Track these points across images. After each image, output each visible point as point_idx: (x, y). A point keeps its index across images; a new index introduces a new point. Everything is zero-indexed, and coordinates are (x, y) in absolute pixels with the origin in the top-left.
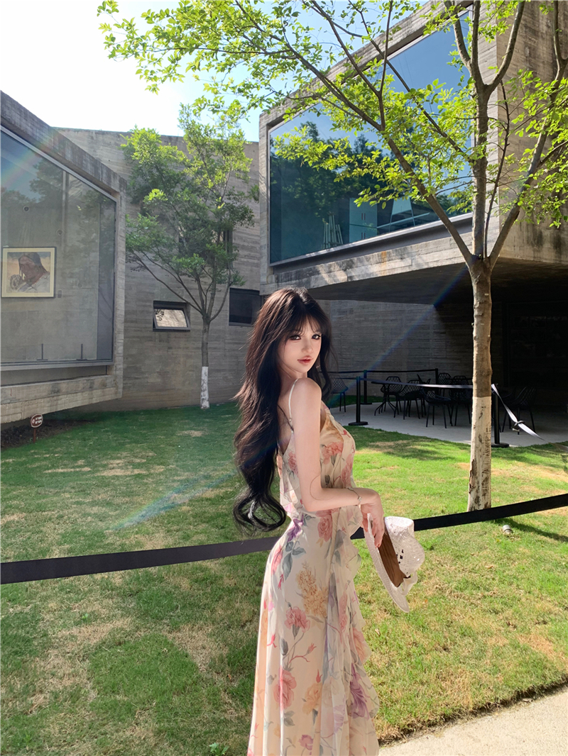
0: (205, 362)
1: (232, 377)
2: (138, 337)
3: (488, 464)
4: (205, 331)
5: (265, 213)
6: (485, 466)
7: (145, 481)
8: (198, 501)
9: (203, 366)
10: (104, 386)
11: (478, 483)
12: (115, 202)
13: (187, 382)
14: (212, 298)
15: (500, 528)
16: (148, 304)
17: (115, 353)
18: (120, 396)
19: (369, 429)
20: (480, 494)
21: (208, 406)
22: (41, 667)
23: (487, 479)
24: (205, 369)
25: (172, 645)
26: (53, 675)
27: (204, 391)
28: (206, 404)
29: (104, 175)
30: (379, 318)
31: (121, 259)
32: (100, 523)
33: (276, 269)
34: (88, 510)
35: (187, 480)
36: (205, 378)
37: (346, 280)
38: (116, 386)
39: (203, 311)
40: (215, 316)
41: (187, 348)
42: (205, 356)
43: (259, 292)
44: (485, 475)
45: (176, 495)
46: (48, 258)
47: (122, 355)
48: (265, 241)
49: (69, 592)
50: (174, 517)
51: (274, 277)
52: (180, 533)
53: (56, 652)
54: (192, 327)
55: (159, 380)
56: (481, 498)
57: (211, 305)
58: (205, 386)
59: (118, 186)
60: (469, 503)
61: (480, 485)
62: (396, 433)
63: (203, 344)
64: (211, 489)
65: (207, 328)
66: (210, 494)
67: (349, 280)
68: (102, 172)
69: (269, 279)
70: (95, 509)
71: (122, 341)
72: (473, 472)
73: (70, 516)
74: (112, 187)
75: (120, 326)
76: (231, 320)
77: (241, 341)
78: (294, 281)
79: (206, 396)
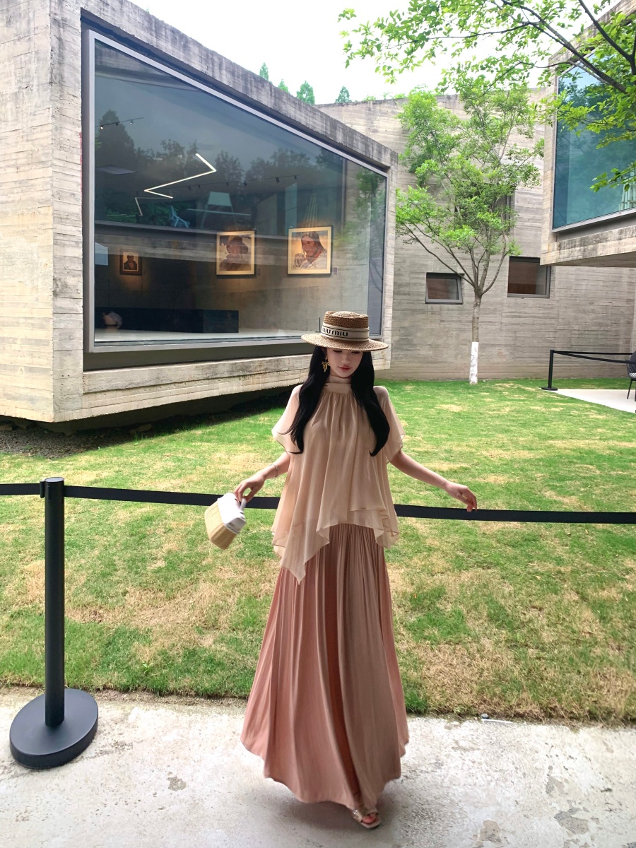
0: (475, 337)
1: (507, 353)
2: (411, 310)
4: (476, 305)
5: (549, 172)
9: (473, 341)
12: (386, 178)
14: (486, 270)
16: (421, 276)
17: (383, 327)
18: (388, 367)
21: (476, 381)
24: (476, 345)
27: (473, 366)
28: (474, 379)
29: (375, 152)
31: (391, 234)
33: (559, 236)
36: (475, 353)
38: (384, 357)
39: (474, 284)
40: (487, 290)
41: (460, 321)
42: (476, 331)
43: (539, 259)
46: (325, 236)
47: (390, 329)
48: (548, 204)
51: (556, 244)
54: (466, 299)
55: (431, 353)
57: (484, 278)
58: (474, 361)
59: (389, 160)
63: (473, 318)
65: (478, 301)
68: (373, 148)
69: (551, 248)
71: (391, 316)
74: (383, 163)
75: (388, 301)
76: (509, 291)
77: (521, 315)
78: (579, 248)
79: (475, 372)
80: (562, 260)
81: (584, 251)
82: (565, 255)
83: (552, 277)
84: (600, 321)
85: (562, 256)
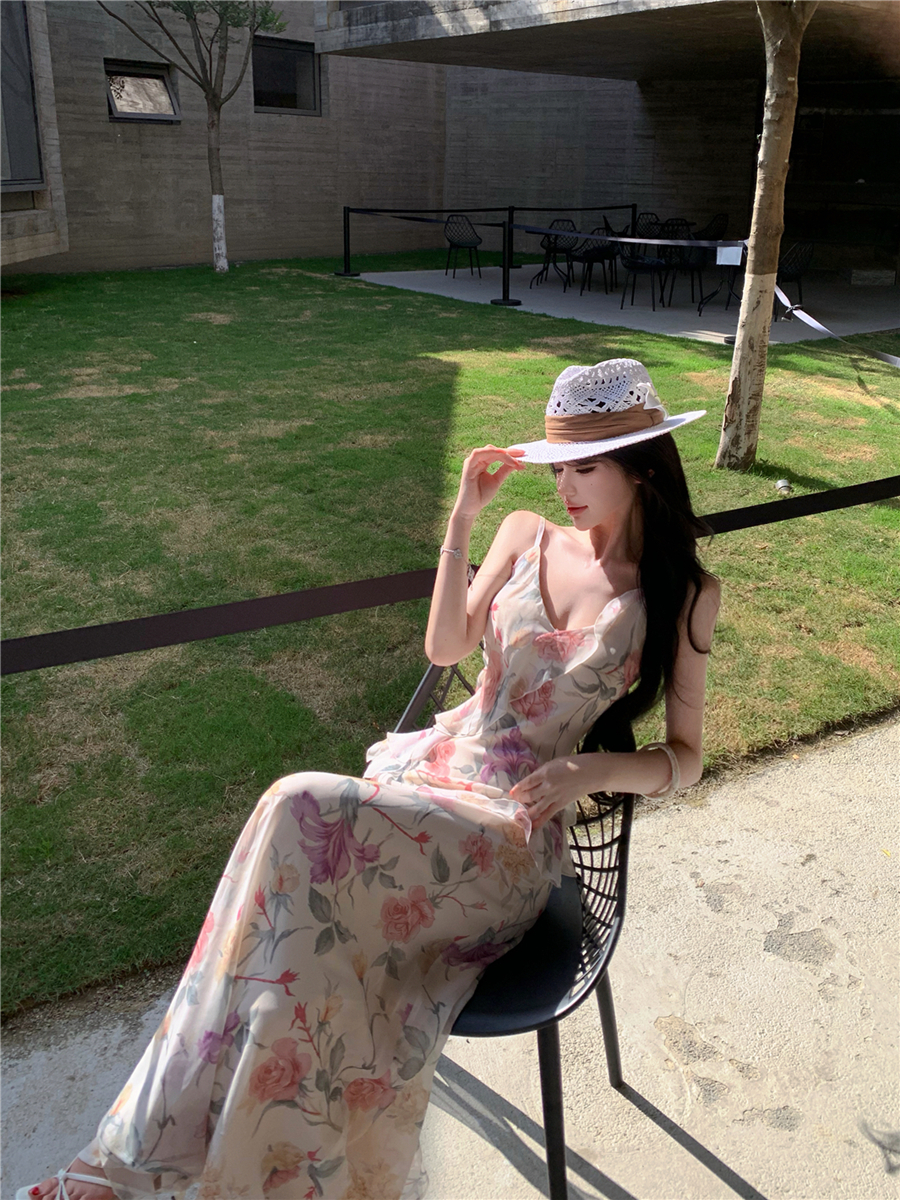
0: (217, 186)
1: (263, 215)
2: (82, 133)
3: (761, 384)
4: (212, 125)
6: (755, 388)
7: (149, 407)
8: (255, 443)
9: (214, 193)
10: (33, 230)
11: (740, 414)
13: (183, 224)
14: (222, 58)
15: (771, 483)
16: (94, 64)
17: (46, 166)
18: (65, 248)
19: (526, 313)
20: (742, 432)
21: (226, 267)
22: (41, 728)
23: (755, 410)
24: (218, 200)
25: (265, 685)
26: (66, 740)
27: (219, 240)
28: (222, 264)
32: (85, 488)
34: (57, 464)
35: (226, 406)
36: (219, 216)
37: (486, 29)
38: (55, 229)
39: (205, 84)
40: (231, 95)
41: (178, 157)
42: (216, 175)
43: (313, 44)
44: (753, 402)
45: (213, 433)
47: (60, 170)
49: (61, 610)
50: (221, 474)
51: (342, 16)
52: (237, 503)
53: (62, 703)
54: (184, 115)
55: (131, 218)
56: (743, 437)
57: (221, 72)
58: (220, 231)
60: (721, 445)
61: (744, 418)
62: (572, 321)
63: (210, 150)
64: (273, 421)
65: (216, 117)
66: (273, 429)
67: (494, 29)
69: (333, 20)
70: (70, 463)
71: (57, 143)
72: (734, 398)
73: (26, 476)
75: (48, 110)
76: (258, 102)
77: (281, 145)
78: (383, 24)
79: (223, 250)
80: (354, 45)
81: (394, 29)
82: (360, 34)
83: (322, 78)
85: (354, 37)
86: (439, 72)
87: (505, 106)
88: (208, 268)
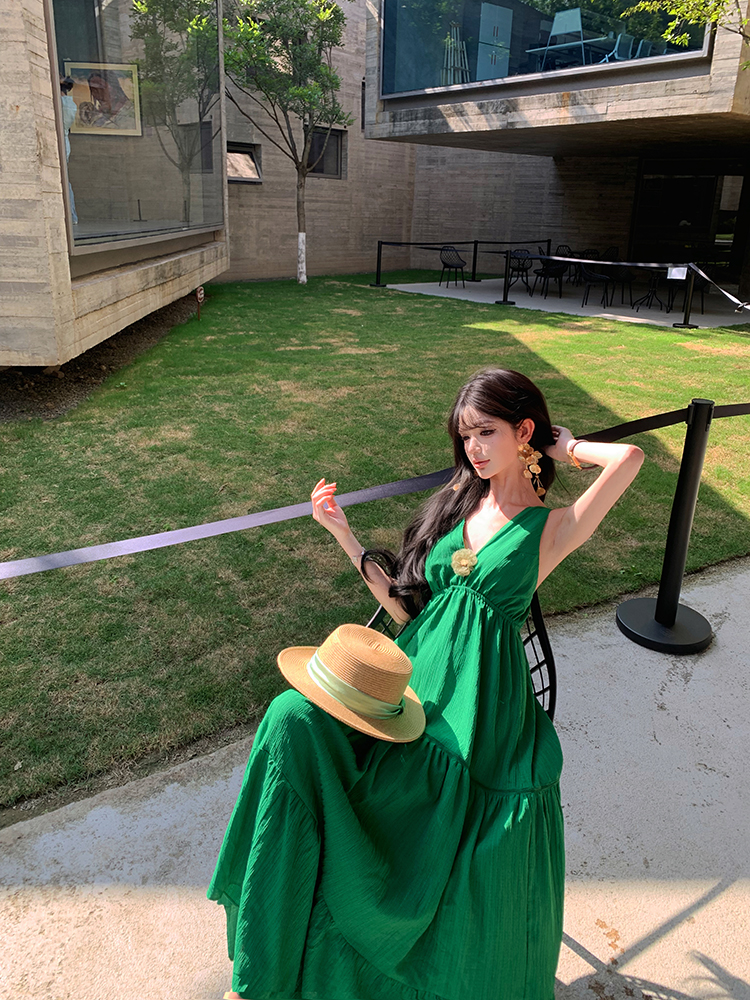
0: (302, 227)
4: (300, 186)
5: (375, 21)
9: (299, 231)
17: (224, 214)
21: (306, 280)
24: (302, 236)
27: (302, 263)
28: (303, 278)
30: (481, 172)
36: (302, 247)
39: (296, 159)
41: (260, 206)
42: (302, 219)
46: (128, 80)
48: (374, 62)
51: (388, 115)
54: (264, 178)
58: (303, 257)
63: (298, 203)
65: (302, 181)
67: (509, 127)
69: (381, 118)
71: (227, 199)
77: (318, 198)
78: (422, 121)
79: (304, 269)
80: (397, 134)
81: (430, 124)
82: (402, 127)
83: (344, 153)
84: (387, 207)
85: (397, 129)
86: (412, 149)
87: (457, 172)
88: (295, 281)
